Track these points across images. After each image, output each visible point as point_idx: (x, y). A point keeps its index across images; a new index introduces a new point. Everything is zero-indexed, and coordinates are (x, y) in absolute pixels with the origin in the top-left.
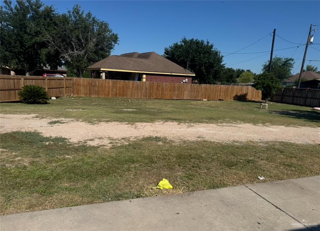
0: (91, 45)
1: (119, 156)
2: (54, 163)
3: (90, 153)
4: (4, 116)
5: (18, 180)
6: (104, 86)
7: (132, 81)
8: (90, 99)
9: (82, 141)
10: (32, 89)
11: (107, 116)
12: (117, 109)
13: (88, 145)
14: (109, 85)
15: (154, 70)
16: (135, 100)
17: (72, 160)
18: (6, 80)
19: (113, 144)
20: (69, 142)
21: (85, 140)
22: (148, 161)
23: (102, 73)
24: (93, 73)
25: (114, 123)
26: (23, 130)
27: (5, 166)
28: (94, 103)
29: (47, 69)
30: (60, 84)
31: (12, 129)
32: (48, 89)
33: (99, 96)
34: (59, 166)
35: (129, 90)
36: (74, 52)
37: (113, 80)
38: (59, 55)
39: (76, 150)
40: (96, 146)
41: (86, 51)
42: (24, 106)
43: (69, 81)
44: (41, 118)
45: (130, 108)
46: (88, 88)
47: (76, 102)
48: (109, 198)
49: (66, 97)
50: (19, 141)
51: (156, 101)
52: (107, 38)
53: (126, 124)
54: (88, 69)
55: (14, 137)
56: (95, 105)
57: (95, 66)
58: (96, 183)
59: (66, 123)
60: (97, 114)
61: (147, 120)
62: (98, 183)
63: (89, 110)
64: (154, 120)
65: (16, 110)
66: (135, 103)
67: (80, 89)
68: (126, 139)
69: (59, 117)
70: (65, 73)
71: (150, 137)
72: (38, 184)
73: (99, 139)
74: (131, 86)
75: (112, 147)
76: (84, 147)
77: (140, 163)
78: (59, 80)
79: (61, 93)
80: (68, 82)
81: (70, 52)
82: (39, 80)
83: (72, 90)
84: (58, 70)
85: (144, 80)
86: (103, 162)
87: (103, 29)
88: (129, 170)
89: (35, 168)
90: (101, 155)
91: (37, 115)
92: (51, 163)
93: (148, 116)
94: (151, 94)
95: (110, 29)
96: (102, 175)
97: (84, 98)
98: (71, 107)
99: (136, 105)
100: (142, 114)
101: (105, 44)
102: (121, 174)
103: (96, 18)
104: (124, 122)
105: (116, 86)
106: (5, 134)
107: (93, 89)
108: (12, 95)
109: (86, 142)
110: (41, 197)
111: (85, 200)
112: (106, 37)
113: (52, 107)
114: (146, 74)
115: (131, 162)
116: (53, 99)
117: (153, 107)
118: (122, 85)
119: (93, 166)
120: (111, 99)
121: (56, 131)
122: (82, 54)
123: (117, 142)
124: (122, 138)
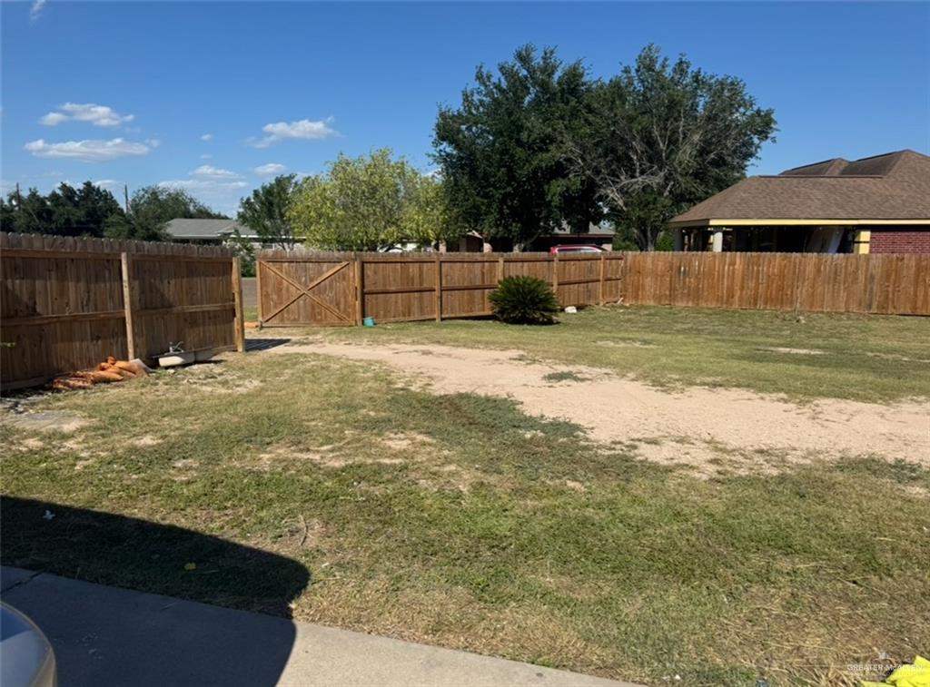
0: (686, 154)
1: (737, 517)
2: (531, 500)
3: (639, 487)
4: (451, 352)
5: (432, 532)
6: (716, 273)
7: (815, 254)
8: (670, 313)
9: (623, 440)
10: (519, 285)
11: (715, 368)
12: (754, 347)
13: (639, 458)
14: (734, 269)
15: (904, 214)
16: (825, 319)
17: (583, 499)
18: (465, 265)
19: (721, 465)
20: (587, 440)
21: (632, 440)
22: (852, 557)
23: (712, 233)
24: (686, 237)
25: (735, 393)
26: (481, 393)
27: (417, 484)
28: (679, 326)
29: (562, 232)
30: (591, 271)
31: (460, 385)
32: (559, 284)
33: (698, 304)
34: (543, 509)
35: (803, 283)
36: (636, 180)
37: (749, 253)
38: (594, 193)
39: (600, 469)
40: (665, 466)
41: (671, 174)
42: (499, 329)
43: (614, 261)
44: (528, 362)
45: (803, 346)
46: (668, 279)
47: (629, 320)
48: (675, 673)
49: (604, 306)
50: (464, 420)
51: (911, 322)
52: (737, 125)
53: (778, 401)
54: (673, 226)
55: (458, 409)
56: (683, 331)
57: (693, 214)
58: (640, 599)
59: (589, 382)
60: (683, 359)
61: (865, 390)
62: (649, 600)
63: (661, 347)
64: (898, 396)
65: (479, 339)
66: (821, 329)
67: (643, 285)
68: (770, 454)
69: (573, 362)
70: (608, 240)
71: (873, 460)
72: (476, 557)
73: (678, 442)
74: (810, 269)
75: (715, 475)
76: (627, 461)
77: (814, 559)
78: (588, 260)
79: (590, 296)
80: (610, 264)
81: (624, 180)
82: (538, 263)
83: (620, 286)
84: (590, 233)
85: (864, 249)
86: (676, 528)
87: (723, 102)
88: (768, 580)
89: (480, 506)
90: (674, 499)
91: (521, 352)
92: (524, 497)
93: (871, 378)
94: (890, 296)
95: (747, 98)
96: (664, 575)
97: (652, 311)
98: (612, 334)
99: (825, 334)
100: (844, 369)
101: (729, 145)
102: (734, 586)
103: (702, 74)
104: (771, 393)
105: (758, 271)
106: (441, 397)
107: (682, 282)
108: (476, 300)
109: (635, 447)
110: (471, 602)
111: (593, 653)
112: (733, 125)
113: (563, 332)
114: (873, 229)
115: (780, 548)
116: (570, 312)
117: (896, 343)
118: (776, 270)
119: (640, 533)
120: (737, 315)
121: (559, 402)
122: (658, 184)
123: (736, 462)
124: (756, 447)
